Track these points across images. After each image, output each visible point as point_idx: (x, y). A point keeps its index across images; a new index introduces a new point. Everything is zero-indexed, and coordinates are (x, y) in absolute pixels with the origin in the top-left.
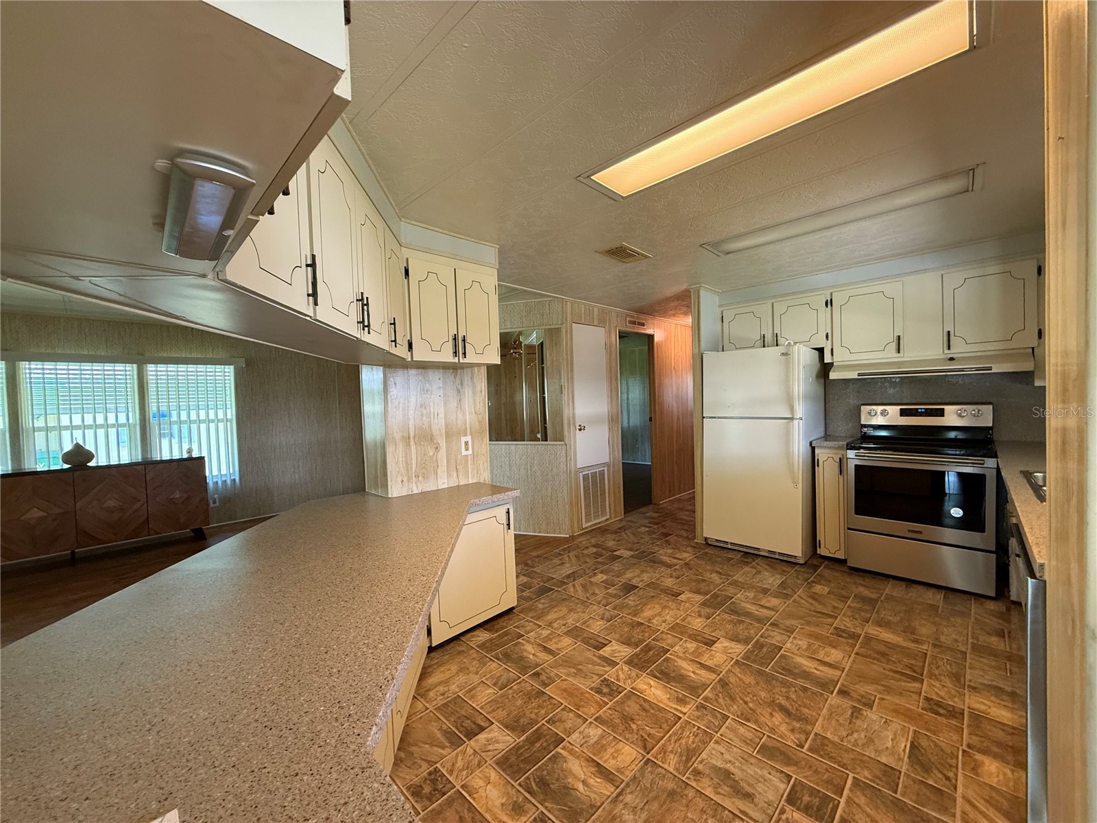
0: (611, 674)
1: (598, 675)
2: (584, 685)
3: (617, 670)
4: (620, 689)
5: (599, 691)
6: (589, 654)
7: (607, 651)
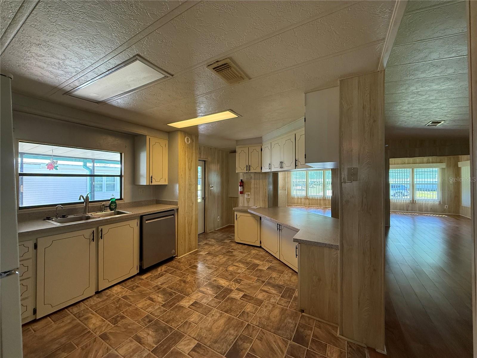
0: (238, 285)
1: (242, 285)
2: (246, 281)
3: (236, 287)
4: (234, 281)
5: (241, 280)
6: (248, 292)
7: (241, 294)
